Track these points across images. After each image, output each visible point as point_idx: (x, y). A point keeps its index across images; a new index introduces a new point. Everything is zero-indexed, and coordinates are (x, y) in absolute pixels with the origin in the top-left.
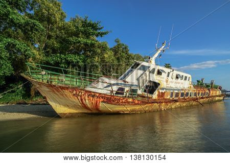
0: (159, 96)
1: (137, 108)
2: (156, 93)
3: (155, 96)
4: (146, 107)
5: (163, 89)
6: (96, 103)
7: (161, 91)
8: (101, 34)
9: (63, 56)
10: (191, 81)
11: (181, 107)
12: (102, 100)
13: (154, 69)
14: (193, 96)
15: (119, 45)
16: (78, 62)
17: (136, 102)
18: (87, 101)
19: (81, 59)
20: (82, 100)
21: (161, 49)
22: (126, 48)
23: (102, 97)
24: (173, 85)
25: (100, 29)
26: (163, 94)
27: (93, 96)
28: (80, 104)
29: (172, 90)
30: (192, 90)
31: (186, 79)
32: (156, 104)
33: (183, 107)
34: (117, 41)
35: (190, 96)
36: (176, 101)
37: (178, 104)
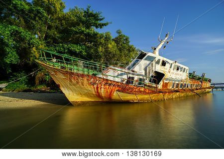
0: (163, 86)
1: (146, 97)
2: (161, 83)
3: (160, 86)
4: (154, 97)
5: (167, 79)
6: (111, 92)
7: (165, 81)
8: (101, 26)
9: (66, 46)
10: (188, 73)
11: (180, 97)
12: (117, 88)
13: (159, 60)
14: (189, 87)
15: (120, 36)
16: (81, 52)
17: (147, 91)
18: (102, 90)
19: (83, 49)
20: (97, 88)
21: (164, 41)
22: (126, 39)
23: (118, 86)
24: (174, 77)
25: (101, 20)
26: (167, 84)
27: (110, 85)
28: (94, 93)
29: (173, 81)
30: (189, 82)
31: (184, 71)
32: (161, 94)
33: (182, 97)
34: (119, 32)
35: (187, 87)
36: (177, 91)
37: (178, 93)
